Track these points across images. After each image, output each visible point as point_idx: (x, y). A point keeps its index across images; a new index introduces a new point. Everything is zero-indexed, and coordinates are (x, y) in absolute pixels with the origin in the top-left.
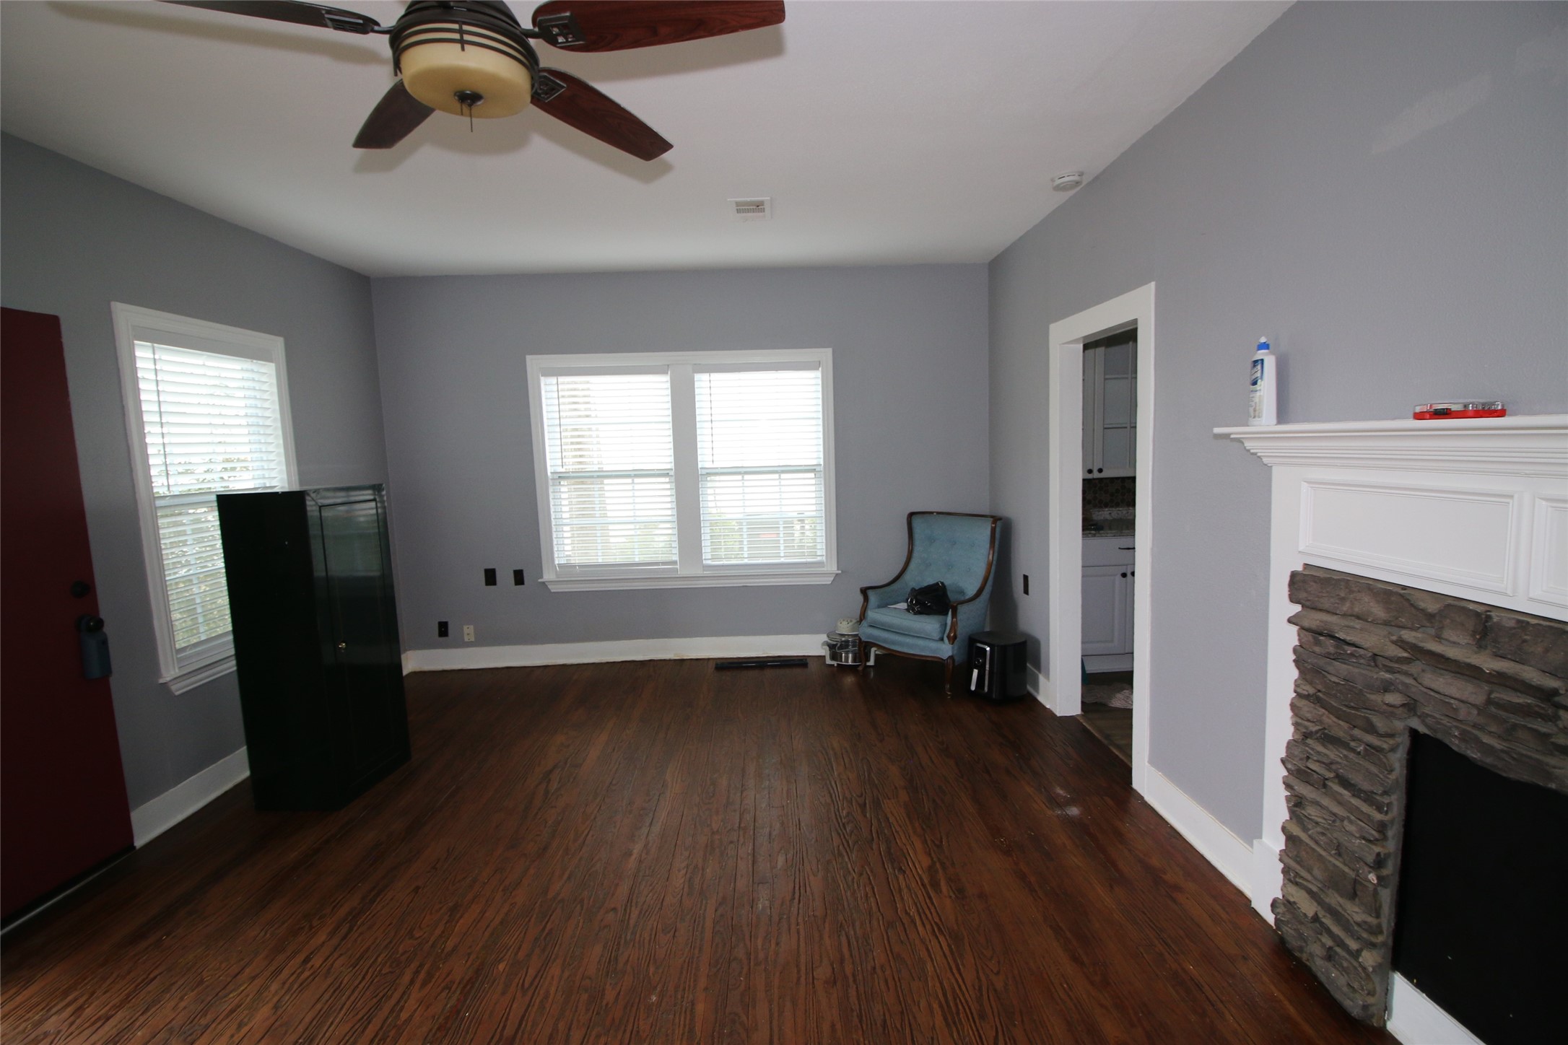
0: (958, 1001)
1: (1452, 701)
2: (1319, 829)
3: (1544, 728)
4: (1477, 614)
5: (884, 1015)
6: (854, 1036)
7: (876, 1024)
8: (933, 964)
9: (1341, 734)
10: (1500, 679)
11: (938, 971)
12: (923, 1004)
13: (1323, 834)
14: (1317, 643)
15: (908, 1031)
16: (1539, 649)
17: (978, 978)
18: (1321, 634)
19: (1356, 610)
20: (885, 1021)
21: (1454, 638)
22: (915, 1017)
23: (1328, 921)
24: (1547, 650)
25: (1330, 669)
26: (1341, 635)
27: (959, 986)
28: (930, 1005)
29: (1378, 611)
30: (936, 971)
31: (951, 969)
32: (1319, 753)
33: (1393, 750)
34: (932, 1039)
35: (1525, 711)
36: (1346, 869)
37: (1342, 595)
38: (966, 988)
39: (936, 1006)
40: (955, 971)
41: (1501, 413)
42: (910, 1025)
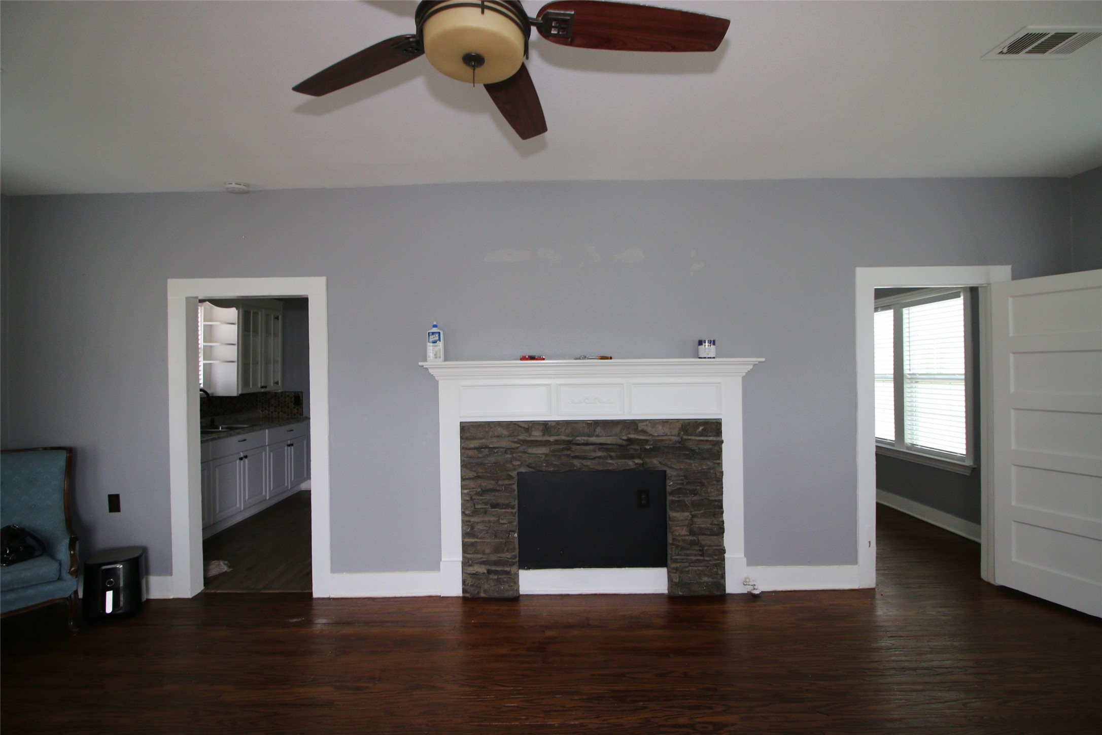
1: (539, 455)
2: (484, 532)
3: (569, 452)
4: (544, 424)
9: (491, 487)
10: (556, 442)
13: (487, 533)
14: (481, 452)
16: (563, 430)
18: (482, 448)
19: (496, 434)
21: (535, 434)
23: (493, 568)
24: (565, 430)
25: (486, 462)
26: (491, 446)
29: (505, 432)
32: (482, 500)
33: (514, 484)
35: (563, 450)
36: (501, 540)
37: (487, 430)
41: (543, 359)
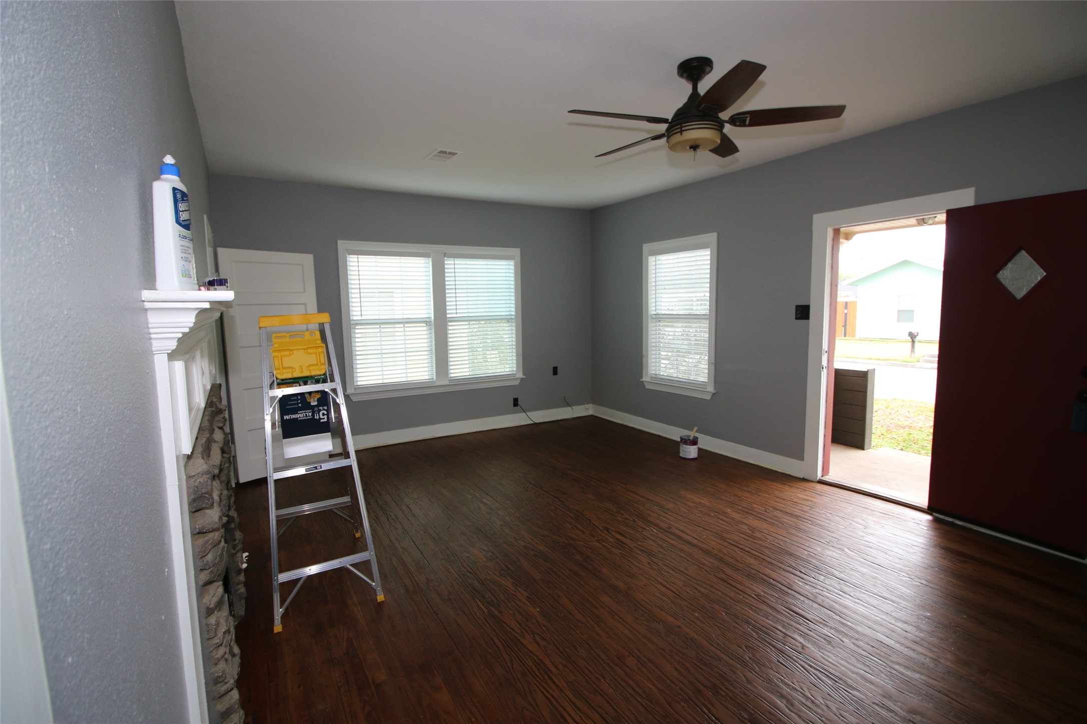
0: (541, 678)
5: (578, 652)
6: (586, 636)
7: (579, 646)
8: (569, 699)
11: (563, 694)
12: (561, 667)
15: (561, 650)
17: (534, 699)
20: (575, 649)
22: (561, 657)
27: (545, 688)
28: (557, 668)
30: (565, 693)
31: (555, 699)
34: (546, 651)
38: (540, 690)
39: (553, 669)
40: (552, 699)
42: (562, 653)
